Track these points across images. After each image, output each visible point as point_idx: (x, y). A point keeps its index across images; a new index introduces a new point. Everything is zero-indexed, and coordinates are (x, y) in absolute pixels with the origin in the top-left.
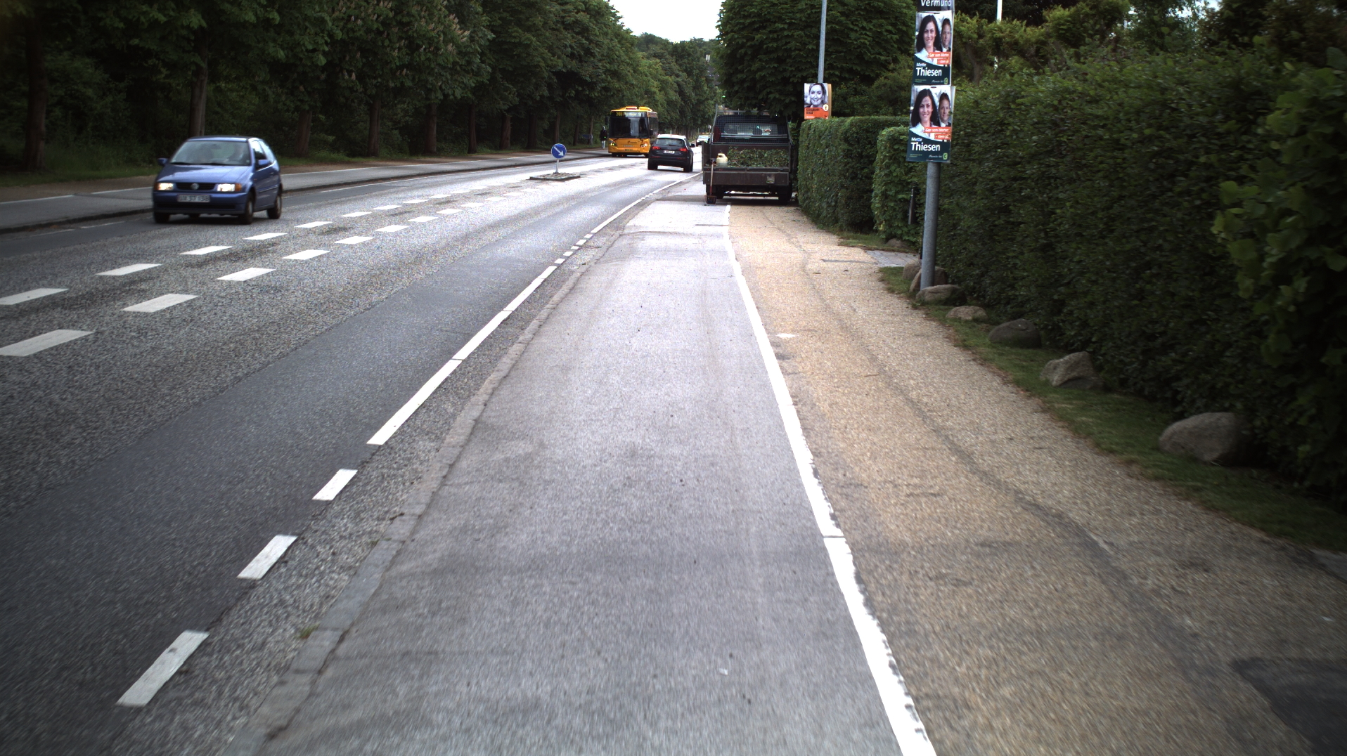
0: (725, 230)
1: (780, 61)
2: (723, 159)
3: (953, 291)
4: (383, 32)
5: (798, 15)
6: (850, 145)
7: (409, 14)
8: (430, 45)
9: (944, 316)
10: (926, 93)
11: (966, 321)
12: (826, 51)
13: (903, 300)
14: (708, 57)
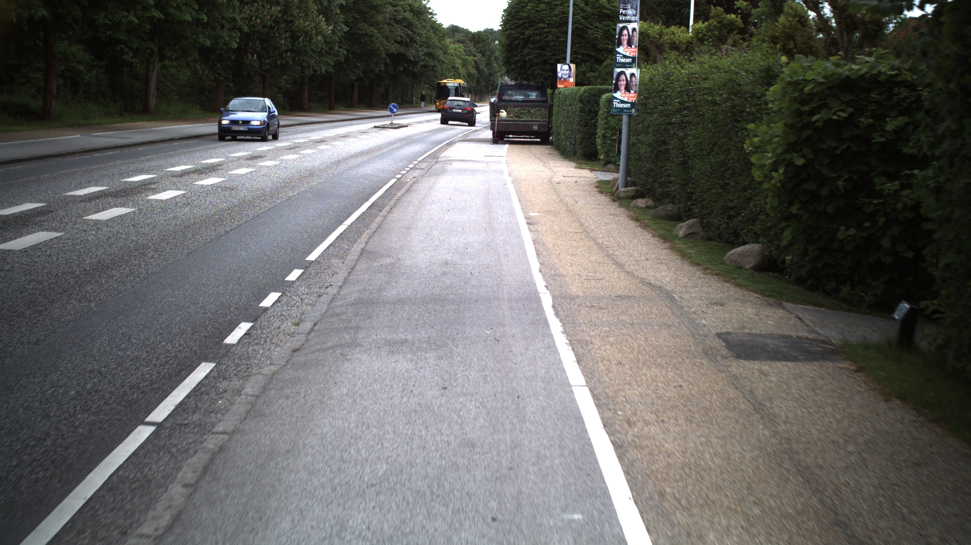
0: (503, 159)
1: (542, 48)
2: (503, 114)
3: (637, 191)
4: (275, 27)
5: (554, 18)
6: (584, 104)
7: (292, 15)
8: (306, 36)
9: (629, 205)
10: (622, 73)
11: (642, 208)
12: (572, 42)
13: (608, 197)
14: (497, 42)
